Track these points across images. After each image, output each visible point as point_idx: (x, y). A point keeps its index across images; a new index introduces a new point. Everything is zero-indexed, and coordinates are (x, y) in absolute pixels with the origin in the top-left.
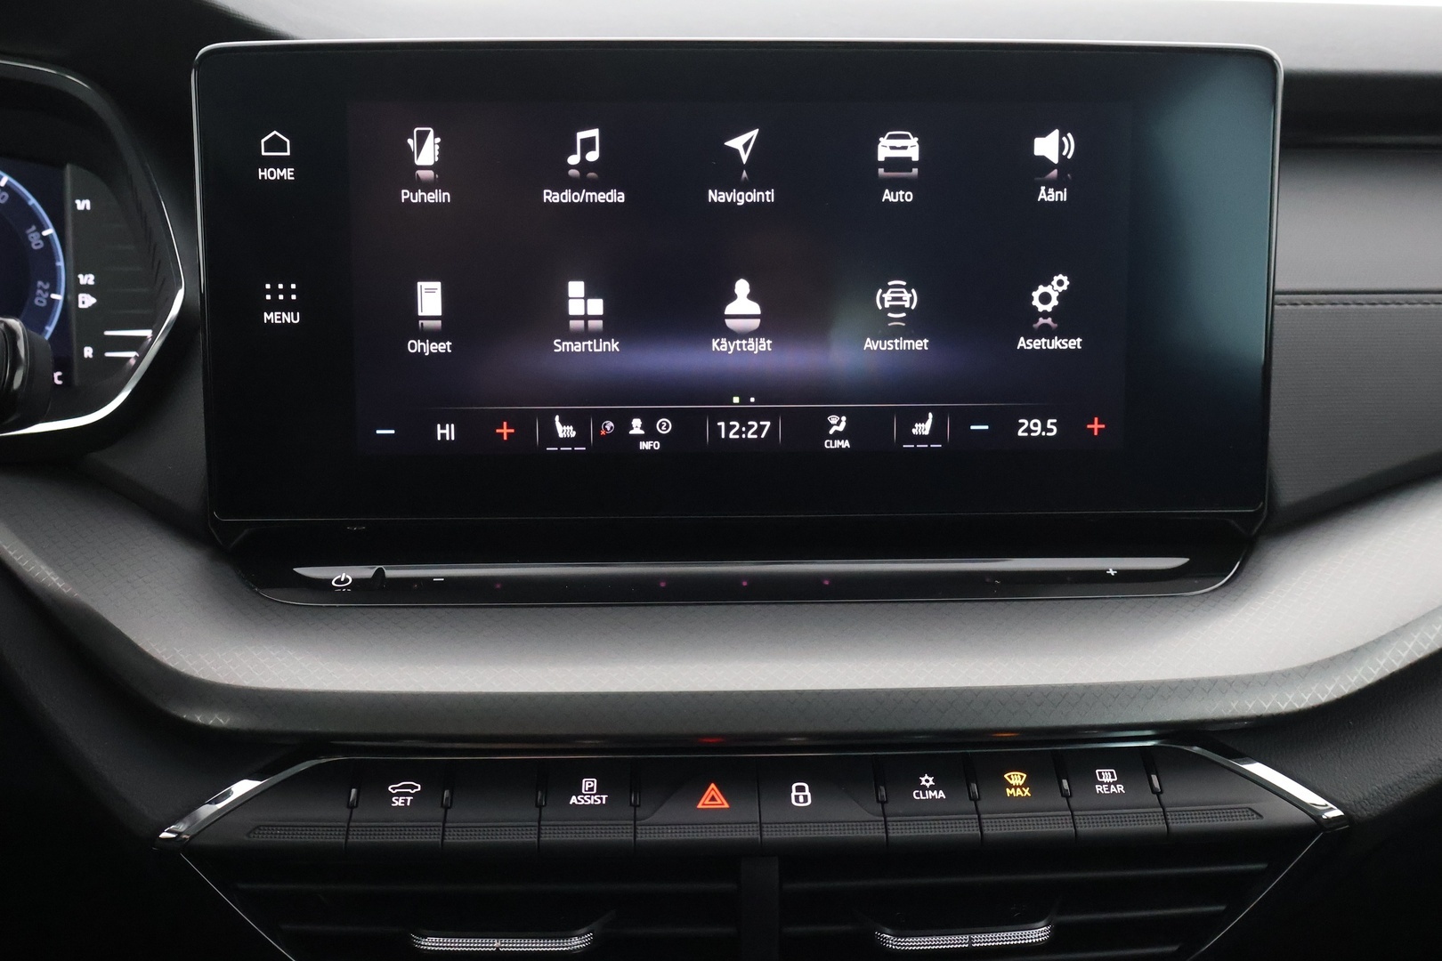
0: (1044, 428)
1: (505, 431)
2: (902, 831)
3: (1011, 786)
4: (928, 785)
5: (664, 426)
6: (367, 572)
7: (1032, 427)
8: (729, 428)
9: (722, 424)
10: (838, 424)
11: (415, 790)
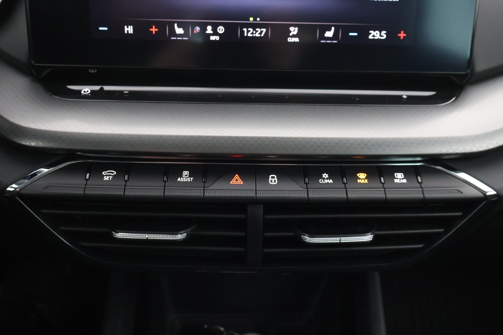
0: (381, 35)
1: (154, 30)
2: (314, 195)
3: (360, 179)
4: (326, 177)
5: (221, 30)
6: (97, 88)
7: (375, 35)
8: (248, 31)
9: (245, 30)
10: (294, 31)
11: (114, 174)
